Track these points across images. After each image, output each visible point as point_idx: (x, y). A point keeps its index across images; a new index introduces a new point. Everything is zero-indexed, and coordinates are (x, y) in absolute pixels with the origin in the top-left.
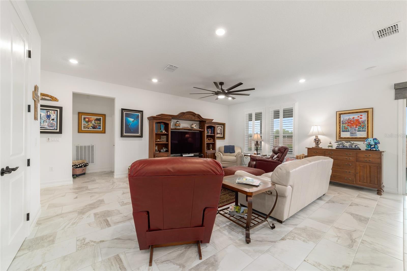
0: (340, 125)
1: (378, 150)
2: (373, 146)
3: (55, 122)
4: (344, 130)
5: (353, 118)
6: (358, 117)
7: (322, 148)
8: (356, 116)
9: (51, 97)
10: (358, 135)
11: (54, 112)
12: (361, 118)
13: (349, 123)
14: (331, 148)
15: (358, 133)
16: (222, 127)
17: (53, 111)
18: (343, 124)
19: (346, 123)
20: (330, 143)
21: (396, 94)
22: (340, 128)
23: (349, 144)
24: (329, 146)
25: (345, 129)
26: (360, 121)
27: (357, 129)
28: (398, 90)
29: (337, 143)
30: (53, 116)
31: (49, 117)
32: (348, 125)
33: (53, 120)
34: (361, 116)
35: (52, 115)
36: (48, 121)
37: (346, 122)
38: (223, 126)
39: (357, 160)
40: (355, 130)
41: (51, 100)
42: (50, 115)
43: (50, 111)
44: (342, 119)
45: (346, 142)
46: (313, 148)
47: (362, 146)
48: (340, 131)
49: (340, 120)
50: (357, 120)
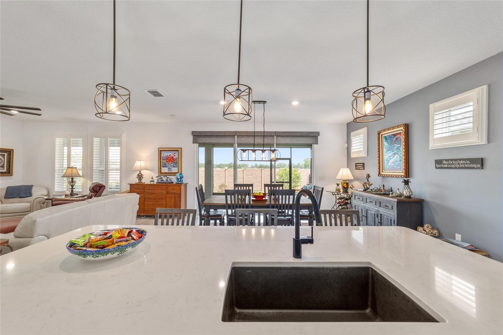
0: (161, 161)
1: (182, 182)
2: (180, 180)
4: (163, 166)
5: (170, 155)
6: (173, 154)
7: (145, 183)
8: (171, 154)
10: (173, 171)
12: (175, 156)
13: (167, 159)
14: (152, 183)
15: (173, 168)
16: (3, 156)
18: (163, 160)
19: (165, 160)
20: (152, 178)
21: (193, 139)
22: (161, 163)
23: (166, 178)
24: (151, 181)
25: (164, 164)
26: (174, 158)
27: (172, 165)
28: (194, 136)
29: (158, 178)
32: (167, 162)
34: (175, 153)
37: (165, 158)
38: (6, 154)
39: (167, 193)
40: (171, 166)
44: (162, 156)
45: (164, 177)
46: (136, 184)
47: (174, 179)
48: (161, 166)
49: (161, 156)
50: (172, 157)
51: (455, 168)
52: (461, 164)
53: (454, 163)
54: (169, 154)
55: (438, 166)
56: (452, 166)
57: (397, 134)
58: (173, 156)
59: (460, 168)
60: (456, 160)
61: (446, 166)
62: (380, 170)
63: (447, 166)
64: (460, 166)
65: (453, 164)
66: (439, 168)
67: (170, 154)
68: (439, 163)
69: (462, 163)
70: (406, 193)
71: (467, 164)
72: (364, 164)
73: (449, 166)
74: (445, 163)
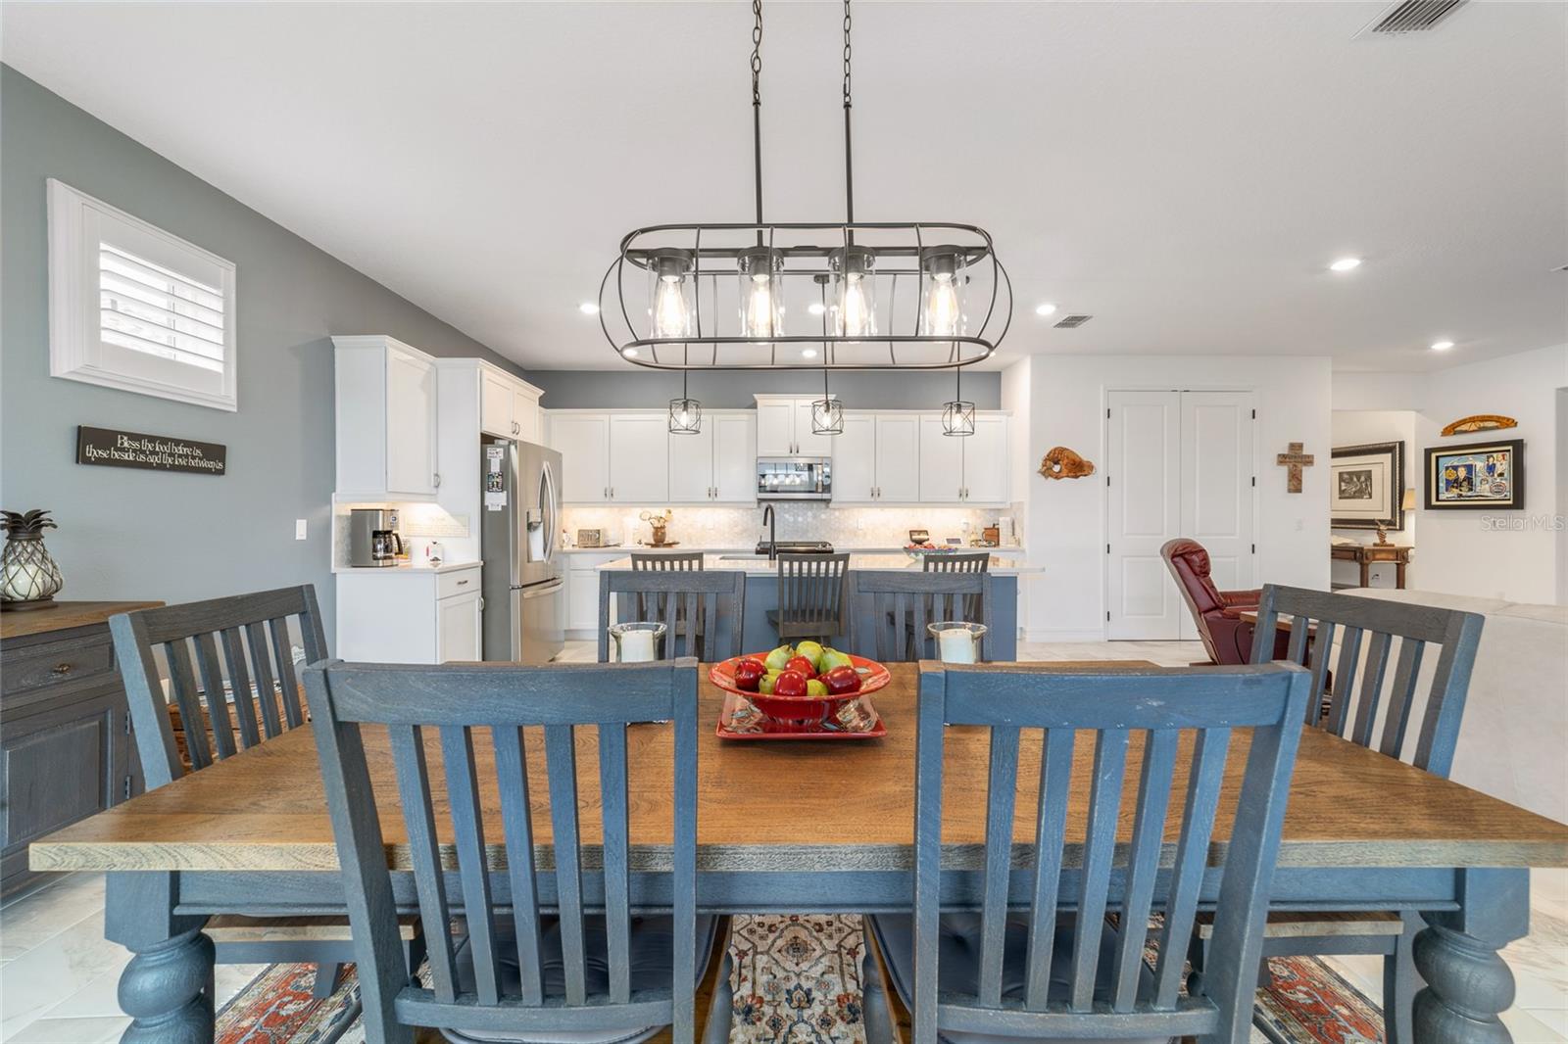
3: (1506, 479)
9: (1498, 419)
11: (1503, 455)
17: (1500, 454)
30: (1503, 464)
31: (1491, 469)
33: (1501, 475)
35: (1498, 465)
36: (1490, 479)
41: (1497, 428)
42: (1494, 465)
43: (1495, 455)
51: (161, 467)
52: (180, 456)
53: (157, 449)
55: (91, 452)
56: (151, 459)
59: (174, 468)
60: (164, 441)
61: (129, 457)
63: (131, 458)
64: (176, 463)
65: (154, 453)
66: (100, 462)
69: (181, 452)
71: (194, 458)
73: (142, 458)
74: (126, 445)
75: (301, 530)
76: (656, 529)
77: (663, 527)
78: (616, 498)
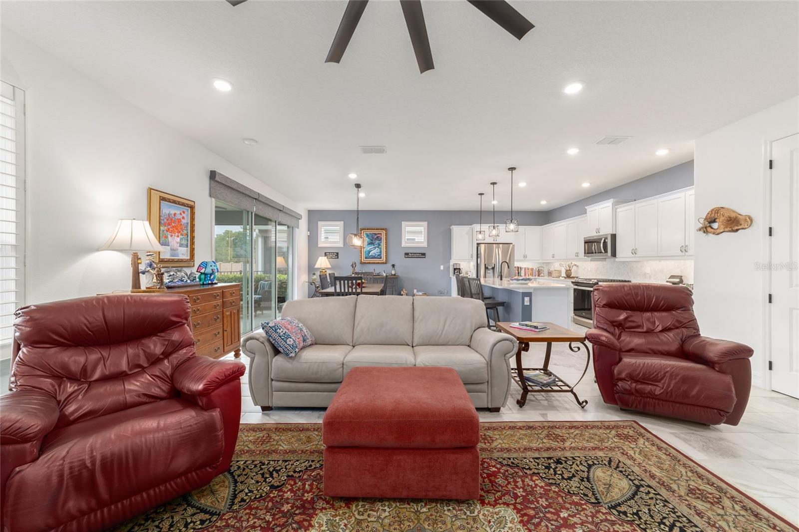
5: (175, 214)
6: (181, 213)
10: (180, 255)
12: (184, 218)
13: (169, 224)
15: (179, 249)
18: (161, 224)
19: (165, 225)
21: (211, 187)
25: (163, 236)
26: (182, 223)
27: (179, 240)
32: (168, 230)
34: (184, 212)
37: (166, 221)
39: (224, 306)
40: (176, 242)
49: (159, 214)
50: (179, 220)
53: (415, 255)
54: (173, 212)
57: (378, 234)
58: (180, 217)
59: (417, 257)
60: (416, 253)
62: (361, 258)
66: (407, 257)
67: (176, 212)
68: (407, 254)
70: (393, 272)
71: (420, 255)
72: (337, 253)
73: (412, 256)
75: (442, 268)
76: (567, 271)
77: (570, 270)
78: (556, 258)
